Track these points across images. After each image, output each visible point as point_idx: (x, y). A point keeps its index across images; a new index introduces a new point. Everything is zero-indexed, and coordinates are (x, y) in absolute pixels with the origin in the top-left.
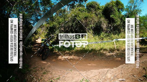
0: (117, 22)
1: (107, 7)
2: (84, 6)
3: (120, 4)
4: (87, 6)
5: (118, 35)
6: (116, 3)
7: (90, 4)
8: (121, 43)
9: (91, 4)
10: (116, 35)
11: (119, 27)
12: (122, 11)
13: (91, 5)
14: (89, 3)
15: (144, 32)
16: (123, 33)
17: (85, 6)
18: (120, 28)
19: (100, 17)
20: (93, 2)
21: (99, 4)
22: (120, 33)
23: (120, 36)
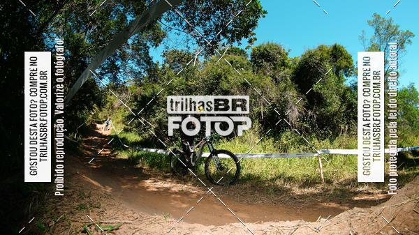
0: (330, 104)
1: (307, 63)
2: (245, 55)
3: (342, 54)
4: (253, 55)
5: (331, 141)
6: (332, 51)
7: (262, 50)
8: (337, 163)
9: (265, 49)
10: (327, 142)
11: (335, 117)
12: (347, 76)
13: (263, 53)
14: (260, 47)
15: (405, 135)
16: (345, 135)
17: (249, 56)
18: (337, 121)
19: (286, 88)
20: (271, 46)
21: (287, 51)
22: (337, 135)
23: (336, 143)
